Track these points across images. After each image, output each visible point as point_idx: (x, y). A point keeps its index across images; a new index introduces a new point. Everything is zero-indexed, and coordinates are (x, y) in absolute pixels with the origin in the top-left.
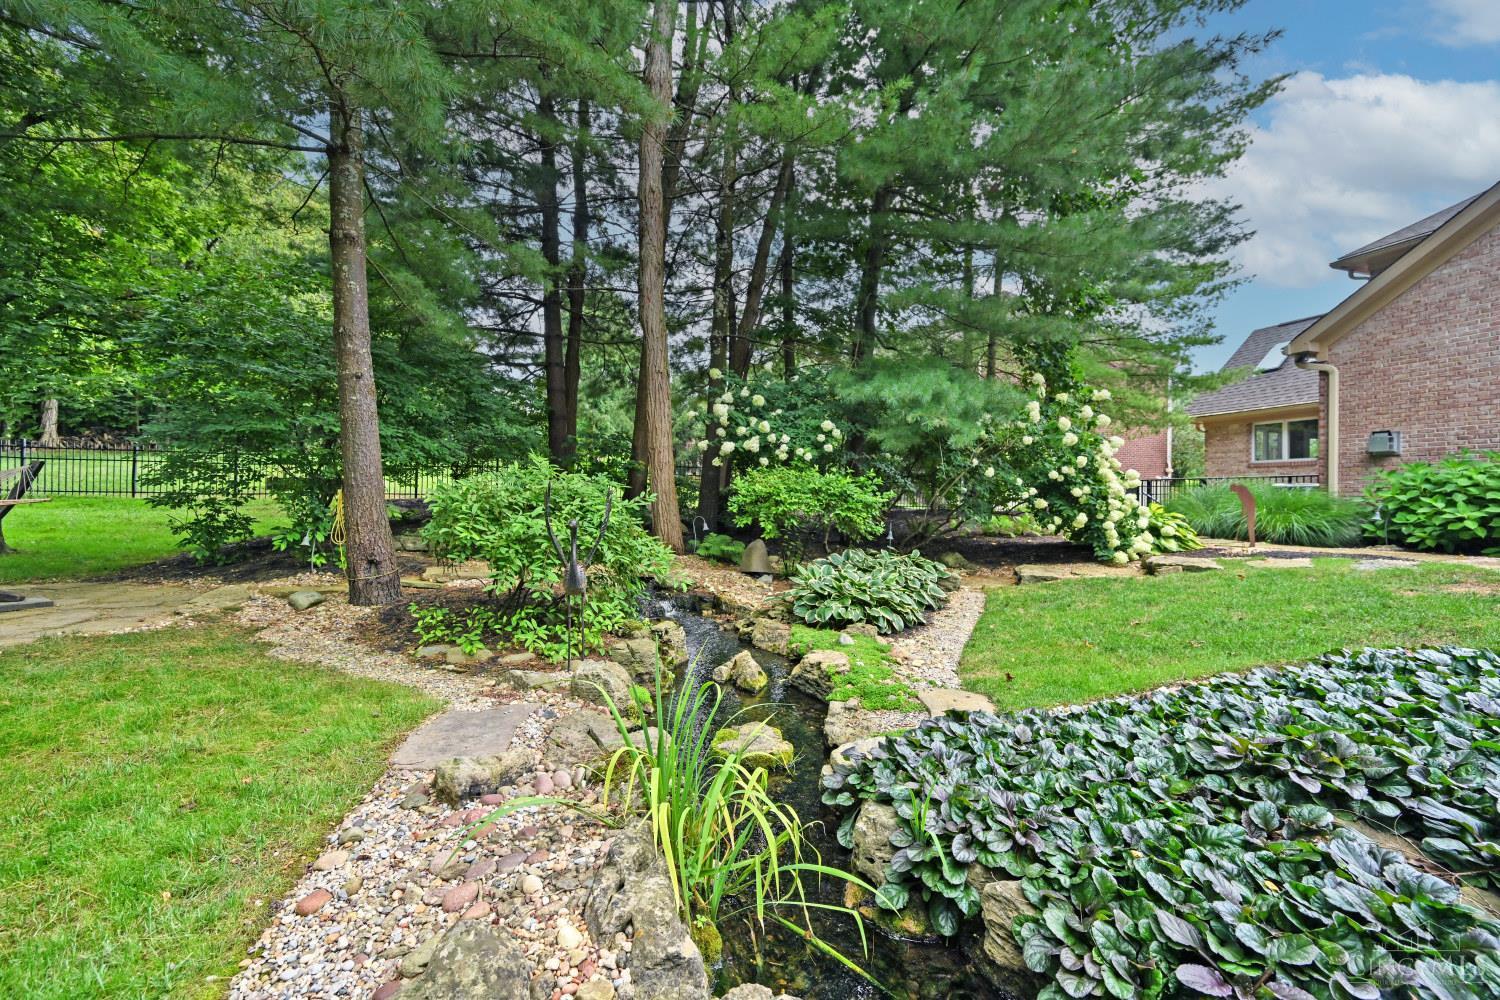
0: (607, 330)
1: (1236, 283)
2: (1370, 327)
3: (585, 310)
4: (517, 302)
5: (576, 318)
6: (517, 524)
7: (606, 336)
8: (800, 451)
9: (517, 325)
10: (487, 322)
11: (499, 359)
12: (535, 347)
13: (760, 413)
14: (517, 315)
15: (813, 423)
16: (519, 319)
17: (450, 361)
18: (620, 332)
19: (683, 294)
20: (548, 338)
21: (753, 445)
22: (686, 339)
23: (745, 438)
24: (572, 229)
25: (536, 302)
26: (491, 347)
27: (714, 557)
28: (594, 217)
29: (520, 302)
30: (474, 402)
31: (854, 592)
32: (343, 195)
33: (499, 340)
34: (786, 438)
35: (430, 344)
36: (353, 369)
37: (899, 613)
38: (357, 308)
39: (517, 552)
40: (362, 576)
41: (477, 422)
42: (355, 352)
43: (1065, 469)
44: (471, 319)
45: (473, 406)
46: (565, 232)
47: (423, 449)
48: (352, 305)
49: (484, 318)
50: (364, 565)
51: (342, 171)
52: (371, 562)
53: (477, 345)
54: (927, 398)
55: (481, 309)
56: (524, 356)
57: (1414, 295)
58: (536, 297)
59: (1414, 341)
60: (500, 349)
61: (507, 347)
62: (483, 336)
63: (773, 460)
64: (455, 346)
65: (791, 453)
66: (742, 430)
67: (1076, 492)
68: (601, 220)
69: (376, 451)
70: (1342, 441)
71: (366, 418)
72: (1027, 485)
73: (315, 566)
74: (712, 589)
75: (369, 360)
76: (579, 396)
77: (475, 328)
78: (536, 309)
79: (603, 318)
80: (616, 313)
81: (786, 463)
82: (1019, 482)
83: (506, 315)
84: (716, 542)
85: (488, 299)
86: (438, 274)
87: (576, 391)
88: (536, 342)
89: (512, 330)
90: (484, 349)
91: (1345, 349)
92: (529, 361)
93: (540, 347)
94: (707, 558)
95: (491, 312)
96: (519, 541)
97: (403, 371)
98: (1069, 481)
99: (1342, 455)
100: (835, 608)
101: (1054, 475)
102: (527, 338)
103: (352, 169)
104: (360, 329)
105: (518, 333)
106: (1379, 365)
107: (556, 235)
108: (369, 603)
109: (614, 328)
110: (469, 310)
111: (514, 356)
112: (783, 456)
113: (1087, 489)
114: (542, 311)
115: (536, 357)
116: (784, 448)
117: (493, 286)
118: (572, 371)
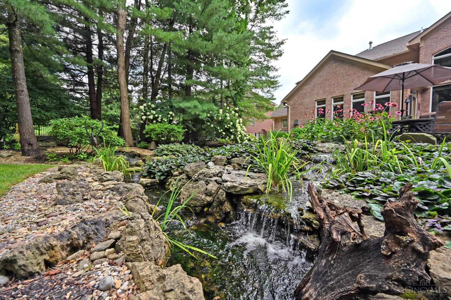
0: (112, 84)
1: (279, 86)
2: (295, 98)
3: (103, 76)
4: (77, 72)
5: (100, 80)
6: (78, 130)
7: (112, 86)
8: (164, 119)
9: (78, 79)
10: (66, 78)
11: (71, 90)
12: (85, 87)
13: (153, 109)
14: (78, 76)
15: (168, 112)
16: (79, 78)
17: (53, 89)
18: (116, 85)
19: (137, 75)
20: (89, 84)
21: (151, 117)
22: (139, 89)
23: (149, 115)
24: (98, 50)
25: (85, 73)
26: (68, 86)
27: (142, 147)
28: (105, 48)
29: (79, 72)
30: (62, 102)
31: (171, 149)
32: (14, 38)
33: (71, 84)
34: (160, 116)
35: (44, 83)
36: (20, 88)
37: (181, 154)
38: (21, 71)
39: (78, 136)
40: (26, 148)
41: (64, 109)
42: (21, 84)
43: (228, 125)
44: (60, 76)
45: (62, 104)
46: (95, 52)
47: (44, 115)
48: (19, 70)
49: (65, 76)
50: (27, 145)
51: (13, 31)
52: (29, 144)
53: (62, 85)
54: (192, 106)
55: (63, 73)
56: (81, 90)
57: (301, 92)
58: (85, 71)
59: (301, 101)
60: (72, 87)
61: (74, 86)
62: (64, 82)
63: (157, 121)
64: (54, 85)
65: (162, 120)
66: (148, 113)
67: (231, 131)
68: (108, 49)
69: (30, 113)
70: (291, 122)
71: (26, 103)
72: (220, 129)
73: (6, 149)
74: (138, 152)
75: (26, 87)
76: (102, 104)
77: (61, 79)
78: (85, 75)
79: (110, 80)
80: (114, 79)
81: (160, 122)
82: (219, 128)
83: (74, 76)
84: (143, 144)
85: (66, 70)
86: (47, 62)
87: (101, 102)
88: (85, 86)
89: (76, 81)
90: (65, 87)
91: (291, 102)
92: (83, 92)
93: (87, 88)
94: (140, 148)
95: (68, 74)
96: (78, 134)
97: (36, 91)
98: (230, 128)
99: (291, 125)
100: (166, 152)
101: (226, 126)
102: (82, 84)
103: (17, 30)
104: (22, 77)
105: (79, 82)
106: (296, 106)
107: (91, 52)
108: (30, 156)
109: (114, 83)
110: (58, 73)
111: (77, 89)
112: (160, 120)
113: (233, 130)
114: (87, 76)
115: (85, 90)
116: (160, 118)
117: (68, 66)
118: (99, 96)
